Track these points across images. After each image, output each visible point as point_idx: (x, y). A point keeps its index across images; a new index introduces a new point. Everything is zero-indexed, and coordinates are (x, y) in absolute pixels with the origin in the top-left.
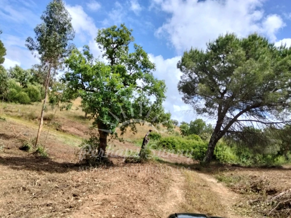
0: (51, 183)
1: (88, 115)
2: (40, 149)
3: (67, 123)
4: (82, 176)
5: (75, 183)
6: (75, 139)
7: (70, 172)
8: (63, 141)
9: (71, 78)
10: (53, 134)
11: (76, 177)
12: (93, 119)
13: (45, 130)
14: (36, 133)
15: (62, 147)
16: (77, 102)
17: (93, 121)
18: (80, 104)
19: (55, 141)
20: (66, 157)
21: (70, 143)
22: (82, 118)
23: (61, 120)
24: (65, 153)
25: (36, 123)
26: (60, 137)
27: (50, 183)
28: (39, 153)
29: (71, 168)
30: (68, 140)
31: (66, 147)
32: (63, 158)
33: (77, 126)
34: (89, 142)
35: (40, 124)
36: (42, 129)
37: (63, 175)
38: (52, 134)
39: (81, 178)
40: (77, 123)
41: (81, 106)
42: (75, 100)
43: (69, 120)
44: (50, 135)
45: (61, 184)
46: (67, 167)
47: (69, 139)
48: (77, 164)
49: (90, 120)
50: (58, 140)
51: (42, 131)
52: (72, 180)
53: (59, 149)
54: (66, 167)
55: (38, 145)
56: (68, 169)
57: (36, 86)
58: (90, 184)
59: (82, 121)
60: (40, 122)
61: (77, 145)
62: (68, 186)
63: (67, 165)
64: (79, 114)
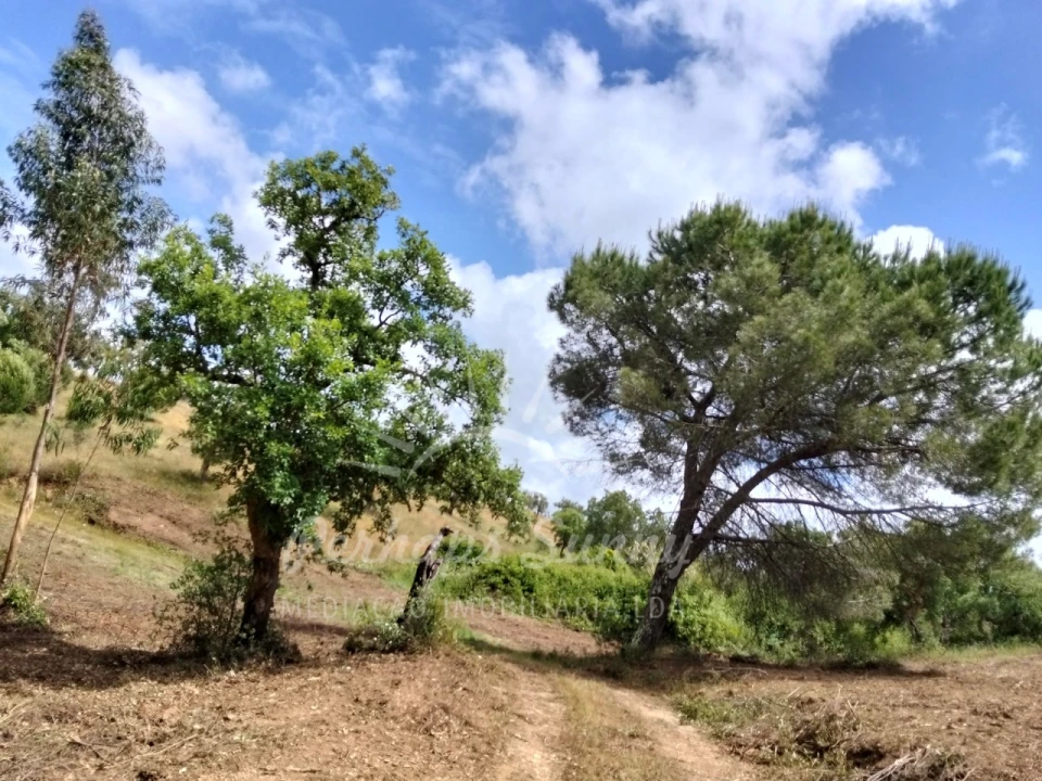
0: (55, 726)
1: (215, 469)
2: (20, 594)
3: (130, 499)
4: (176, 702)
5: (149, 727)
6: (158, 560)
7: (132, 684)
8: (113, 566)
9: (157, 328)
10: (76, 536)
11: (153, 705)
12: (229, 483)
13: (42, 520)
14: (8, 531)
15: (105, 587)
16: (178, 417)
17: (230, 490)
18: (186, 427)
19: (80, 565)
20: (119, 627)
21: (136, 575)
22: (189, 478)
23: (108, 484)
24: (116, 611)
25: (10, 495)
26: (99, 549)
27: (48, 728)
28: (12, 610)
29: (135, 671)
30: (132, 562)
31: (121, 589)
32: (106, 629)
33: (167, 511)
34: (210, 569)
35: (25, 497)
36: (32, 518)
37: (105, 697)
38: (71, 537)
39: (173, 710)
40: (169, 497)
41: (189, 435)
42: (166, 411)
43: (141, 484)
44: (63, 541)
45: (95, 731)
46: (123, 664)
47: (134, 558)
48: (158, 653)
49: (218, 487)
50: (93, 562)
51: (30, 526)
52: (139, 718)
53: (93, 596)
54: (115, 666)
55: (11, 579)
56: (126, 674)
57: (18, 353)
58: (207, 733)
59: (189, 489)
60: (26, 490)
61: (163, 580)
62: (119, 738)
63: (120, 656)
64: (177, 463)
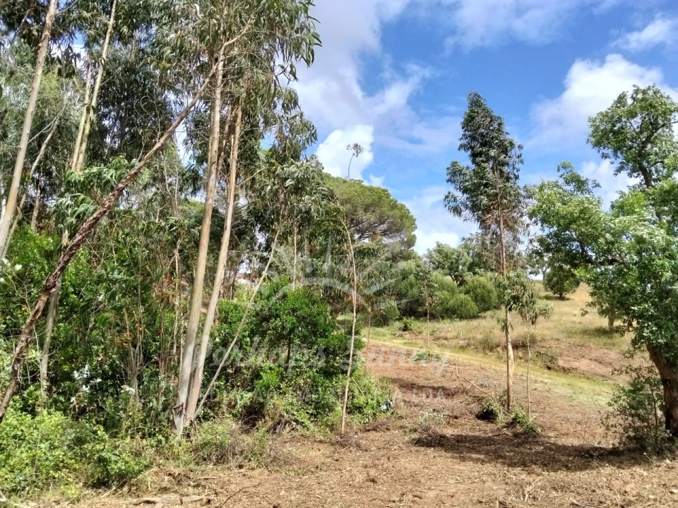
0: (560, 494)
1: (617, 323)
2: (520, 415)
3: (568, 351)
4: (633, 480)
5: (618, 496)
6: (597, 388)
7: (600, 469)
8: (569, 395)
9: (554, 243)
11: (618, 482)
12: (629, 331)
13: (521, 370)
14: (504, 379)
15: (567, 408)
16: (582, 295)
17: (630, 336)
18: (590, 299)
19: (549, 395)
20: (583, 433)
21: (585, 399)
22: (601, 332)
23: (553, 343)
24: (579, 423)
25: (500, 358)
26: (558, 385)
27: (556, 495)
28: (518, 425)
29: (601, 460)
30: (580, 391)
31: (578, 409)
32: (575, 435)
33: (593, 356)
34: (630, 391)
35: (508, 358)
36: (515, 370)
37: (583, 476)
38: (540, 379)
39: (632, 485)
40: (592, 346)
41: (593, 304)
42: (575, 291)
43: (572, 341)
44: (536, 381)
45: (585, 497)
46: (592, 456)
47: (581, 388)
48: (613, 448)
49: (622, 335)
50: (556, 393)
51: (515, 375)
52: (611, 490)
53: (563, 415)
54: (587, 457)
55: (513, 406)
56: (595, 463)
57: (482, 276)
58: (660, 502)
59: (604, 340)
60: (507, 354)
61: (604, 400)
62: (601, 502)
63: (588, 451)
64: (592, 324)
